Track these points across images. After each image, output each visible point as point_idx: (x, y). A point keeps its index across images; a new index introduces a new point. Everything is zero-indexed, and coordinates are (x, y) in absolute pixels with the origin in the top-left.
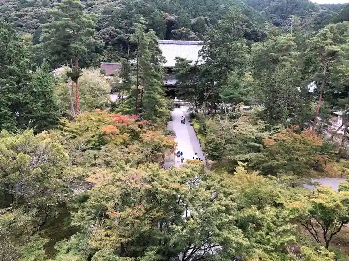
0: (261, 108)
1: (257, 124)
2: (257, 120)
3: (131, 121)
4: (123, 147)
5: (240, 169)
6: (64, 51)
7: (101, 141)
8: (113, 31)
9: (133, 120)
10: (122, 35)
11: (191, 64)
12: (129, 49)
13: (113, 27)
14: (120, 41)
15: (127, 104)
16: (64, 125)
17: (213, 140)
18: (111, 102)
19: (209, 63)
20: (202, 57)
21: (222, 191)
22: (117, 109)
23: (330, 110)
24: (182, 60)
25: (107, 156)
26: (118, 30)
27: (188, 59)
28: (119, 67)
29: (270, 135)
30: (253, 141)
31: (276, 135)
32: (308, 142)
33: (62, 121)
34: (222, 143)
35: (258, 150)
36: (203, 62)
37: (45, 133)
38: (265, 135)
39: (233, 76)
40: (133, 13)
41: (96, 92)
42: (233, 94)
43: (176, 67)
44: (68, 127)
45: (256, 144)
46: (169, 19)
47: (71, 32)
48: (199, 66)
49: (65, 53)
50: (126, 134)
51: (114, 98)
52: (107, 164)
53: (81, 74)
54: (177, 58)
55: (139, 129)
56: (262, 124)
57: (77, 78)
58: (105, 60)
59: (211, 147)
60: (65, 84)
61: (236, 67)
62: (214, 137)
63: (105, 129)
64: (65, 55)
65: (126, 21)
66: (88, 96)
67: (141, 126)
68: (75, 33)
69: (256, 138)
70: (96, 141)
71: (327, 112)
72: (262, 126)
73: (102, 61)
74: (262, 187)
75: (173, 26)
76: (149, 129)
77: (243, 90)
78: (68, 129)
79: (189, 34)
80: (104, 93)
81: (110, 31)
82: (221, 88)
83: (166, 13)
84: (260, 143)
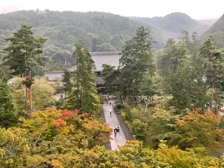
0: (171, 97)
1: (169, 109)
2: (169, 106)
3: (75, 115)
4: (71, 135)
5: (163, 145)
6: (20, 66)
7: (53, 133)
8: (53, 48)
9: (76, 114)
10: (60, 51)
11: (114, 69)
12: (66, 61)
13: (53, 45)
14: (59, 55)
15: (69, 102)
16: (22, 122)
17: (138, 124)
18: (56, 102)
19: (127, 67)
20: (122, 63)
21: (158, 164)
22: (62, 107)
23: (221, 95)
24: (107, 66)
25: (59, 144)
26: (56, 47)
27: (112, 65)
28: (62, 74)
29: (181, 117)
30: (168, 122)
31: (185, 116)
32: (210, 120)
33: (20, 119)
34: (145, 125)
35: (173, 129)
36: (123, 67)
37: (10, 130)
38: (177, 117)
39: (146, 75)
40: (67, 35)
41: (44, 94)
42: (148, 89)
43: (103, 72)
44: (25, 124)
45: (171, 125)
46: (94, 38)
47: (25, 51)
48: (121, 70)
49: (21, 67)
50: (72, 125)
51: (57, 98)
52: (60, 151)
53: (33, 82)
54: (104, 65)
55: (81, 120)
56: (173, 109)
57: (30, 85)
58: (48, 70)
59: (137, 130)
60: (20, 90)
61: (148, 69)
62: (139, 121)
63: (54, 122)
64: (21, 69)
65: (62, 41)
66: (38, 99)
67: (82, 118)
68: (28, 52)
69: (171, 120)
70: (49, 134)
71: (219, 97)
72: (173, 110)
73: (46, 71)
74: (184, 158)
75: (97, 43)
76: (89, 120)
77: (155, 85)
78: (25, 125)
79: (110, 48)
80: (50, 95)
81: (51, 49)
82: (139, 85)
83: (91, 34)
84: (174, 123)
